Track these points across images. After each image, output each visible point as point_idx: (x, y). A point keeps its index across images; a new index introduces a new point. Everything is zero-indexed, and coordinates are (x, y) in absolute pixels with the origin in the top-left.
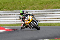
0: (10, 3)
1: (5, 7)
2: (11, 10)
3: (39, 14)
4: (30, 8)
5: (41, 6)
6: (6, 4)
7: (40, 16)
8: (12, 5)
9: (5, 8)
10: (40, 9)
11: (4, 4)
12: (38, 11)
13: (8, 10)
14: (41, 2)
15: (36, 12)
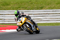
0: (27, 3)
1: (22, 6)
2: (28, 10)
3: (56, 14)
4: (47, 8)
5: (58, 6)
6: (23, 4)
7: (57, 16)
8: (29, 4)
9: (22, 8)
10: (57, 9)
11: (21, 3)
12: (56, 11)
13: (25, 9)
14: (58, 1)
15: (53, 11)
